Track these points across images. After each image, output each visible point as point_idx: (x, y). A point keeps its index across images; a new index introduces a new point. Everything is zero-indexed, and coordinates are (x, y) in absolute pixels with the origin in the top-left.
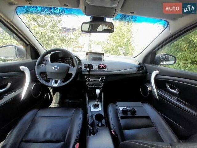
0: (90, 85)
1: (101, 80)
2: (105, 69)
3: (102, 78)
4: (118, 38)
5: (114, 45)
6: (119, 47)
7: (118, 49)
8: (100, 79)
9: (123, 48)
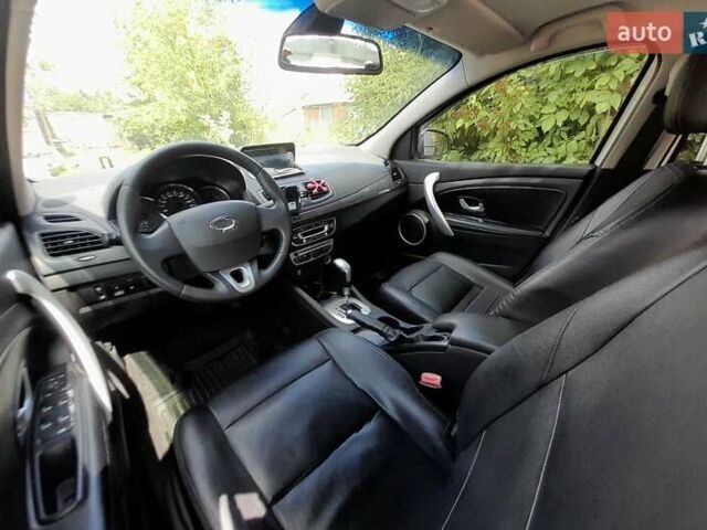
0: (302, 259)
1: (329, 231)
2: (327, 196)
3: (329, 223)
4: (191, 75)
5: (178, 110)
6: (207, 117)
7: (205, 124)
8: (326, 228)
9: (223, 120)
